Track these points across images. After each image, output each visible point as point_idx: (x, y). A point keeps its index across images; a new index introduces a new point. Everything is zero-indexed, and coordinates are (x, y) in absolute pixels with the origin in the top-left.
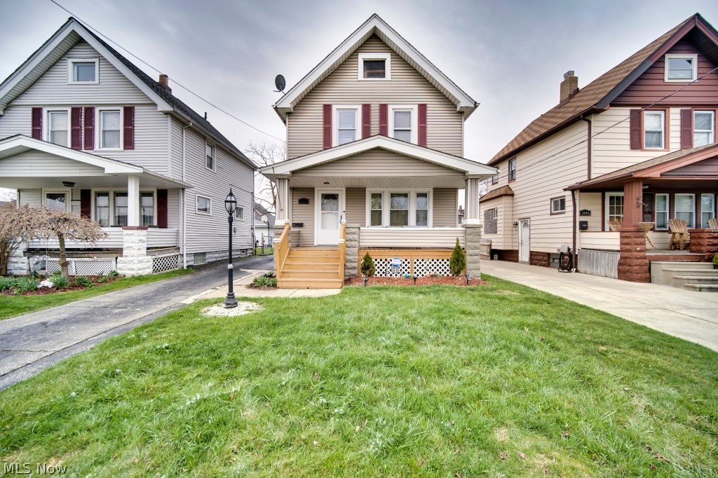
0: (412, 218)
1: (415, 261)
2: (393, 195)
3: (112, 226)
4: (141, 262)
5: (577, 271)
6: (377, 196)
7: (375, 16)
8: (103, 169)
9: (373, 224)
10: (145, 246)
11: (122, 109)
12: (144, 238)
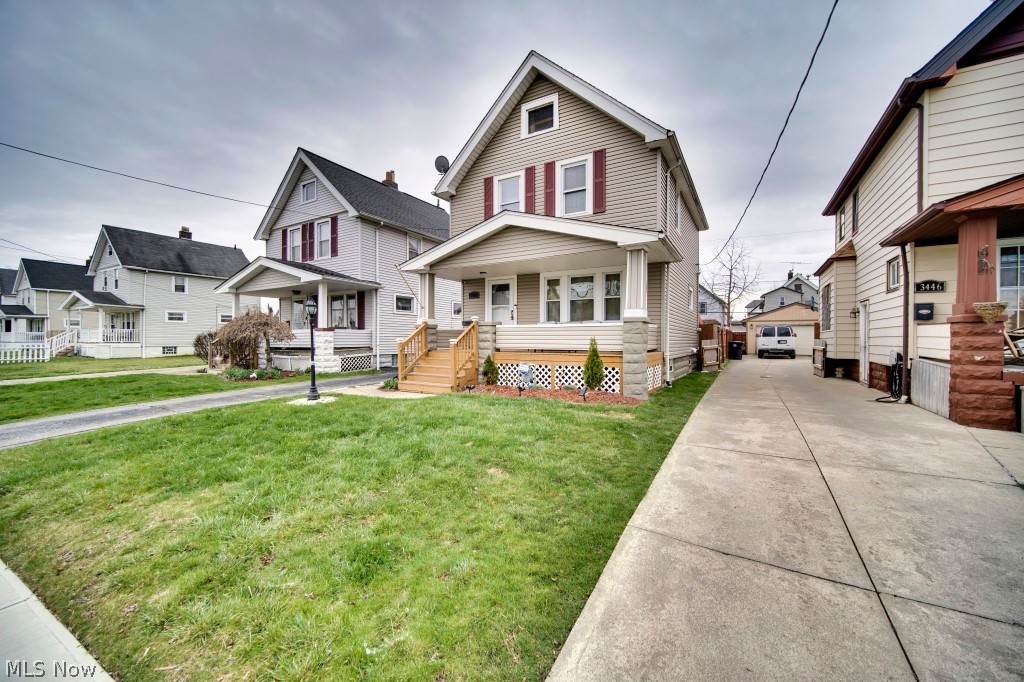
0: (599, 309)
1: (557, 367)
2: (574, 280)
3: (324, 330)
4: (327, 360)
5: (909, 401)
6: (553, 283)
7: (532, 53)
8: (300, 279)
9: (549, 318)
10: (332, 345)
11: (329, 219)
12: (332, 339)
